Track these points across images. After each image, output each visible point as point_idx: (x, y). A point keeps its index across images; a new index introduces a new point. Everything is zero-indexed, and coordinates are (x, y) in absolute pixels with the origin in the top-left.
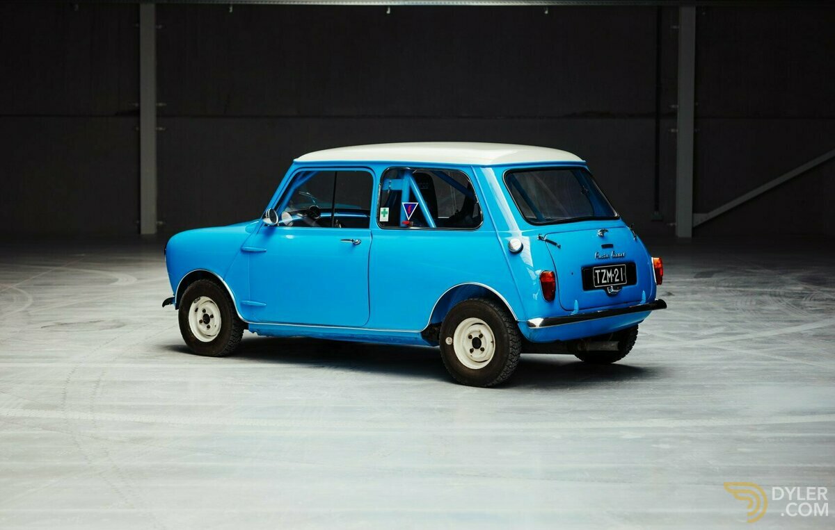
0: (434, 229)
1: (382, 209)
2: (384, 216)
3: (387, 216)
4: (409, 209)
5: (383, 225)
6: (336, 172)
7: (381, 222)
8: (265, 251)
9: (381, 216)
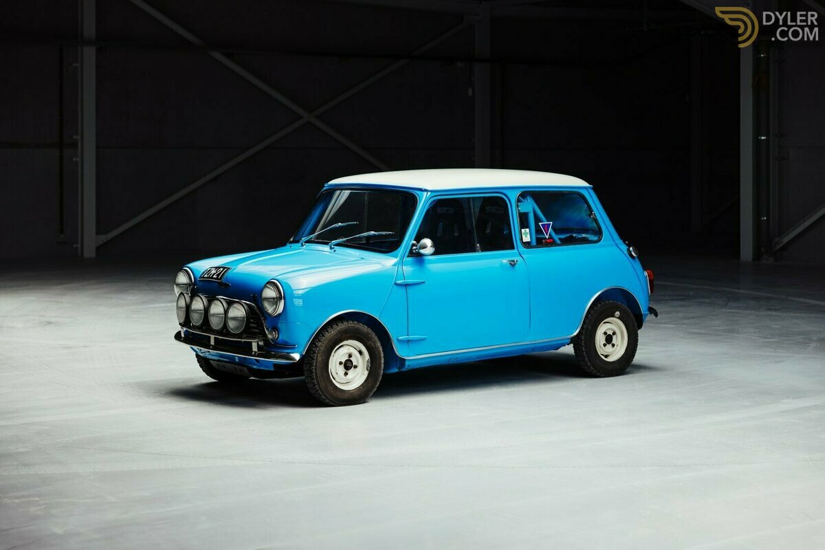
0: (559, 245)
1: (523, 231)
2: (526, 237)
3: (529, 236)
4: (546, 229)
5: (527, 245)
6: (469, 198)
7: (523, 243)
8: (424, 282)
9: (524, 236)
